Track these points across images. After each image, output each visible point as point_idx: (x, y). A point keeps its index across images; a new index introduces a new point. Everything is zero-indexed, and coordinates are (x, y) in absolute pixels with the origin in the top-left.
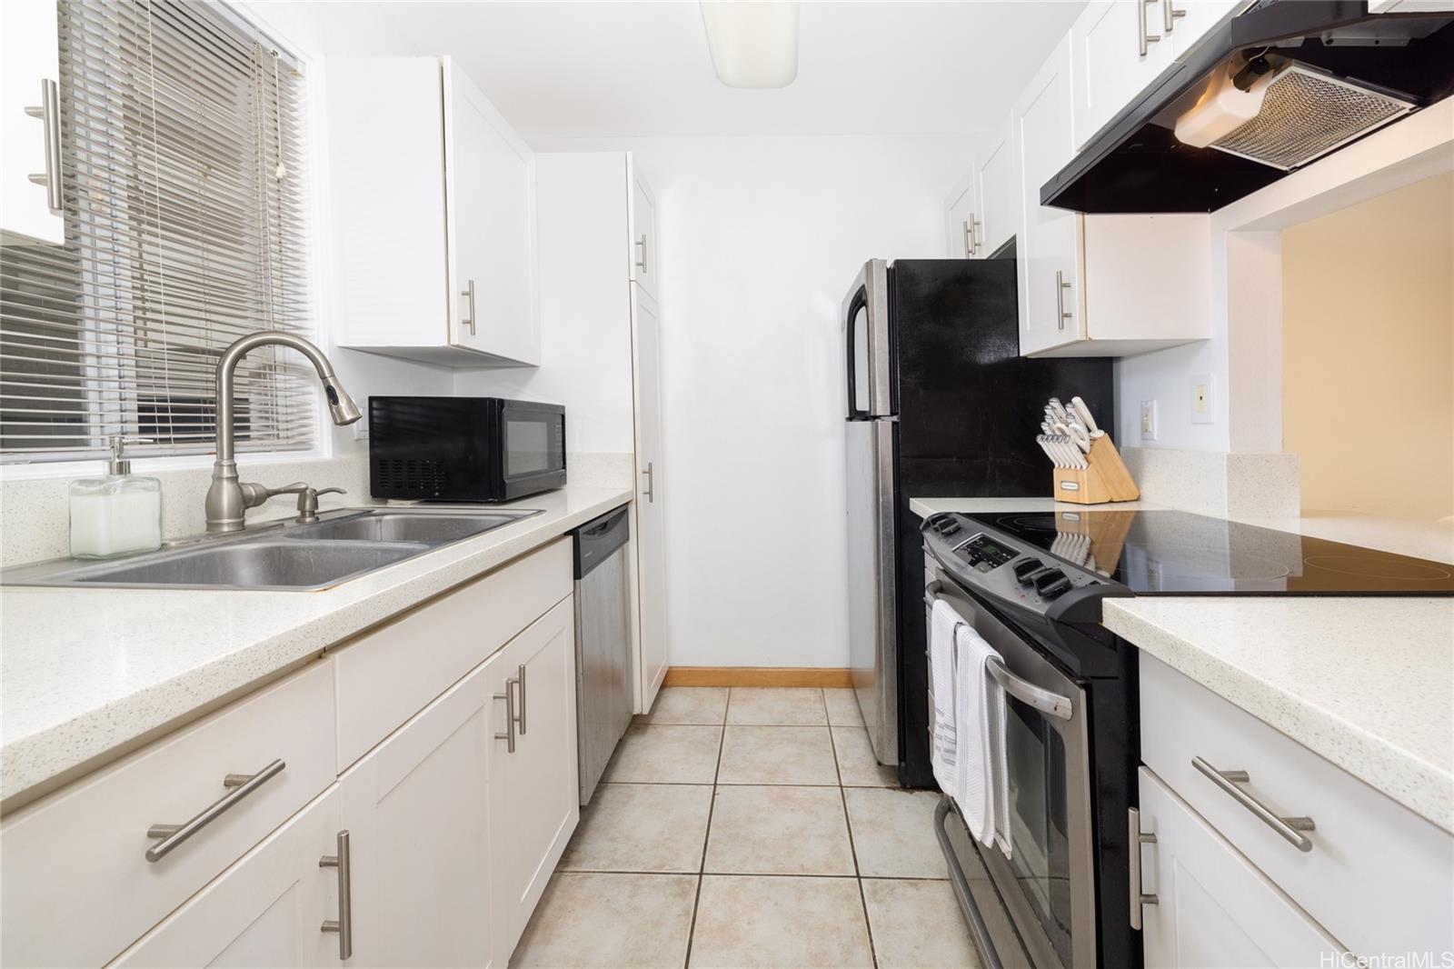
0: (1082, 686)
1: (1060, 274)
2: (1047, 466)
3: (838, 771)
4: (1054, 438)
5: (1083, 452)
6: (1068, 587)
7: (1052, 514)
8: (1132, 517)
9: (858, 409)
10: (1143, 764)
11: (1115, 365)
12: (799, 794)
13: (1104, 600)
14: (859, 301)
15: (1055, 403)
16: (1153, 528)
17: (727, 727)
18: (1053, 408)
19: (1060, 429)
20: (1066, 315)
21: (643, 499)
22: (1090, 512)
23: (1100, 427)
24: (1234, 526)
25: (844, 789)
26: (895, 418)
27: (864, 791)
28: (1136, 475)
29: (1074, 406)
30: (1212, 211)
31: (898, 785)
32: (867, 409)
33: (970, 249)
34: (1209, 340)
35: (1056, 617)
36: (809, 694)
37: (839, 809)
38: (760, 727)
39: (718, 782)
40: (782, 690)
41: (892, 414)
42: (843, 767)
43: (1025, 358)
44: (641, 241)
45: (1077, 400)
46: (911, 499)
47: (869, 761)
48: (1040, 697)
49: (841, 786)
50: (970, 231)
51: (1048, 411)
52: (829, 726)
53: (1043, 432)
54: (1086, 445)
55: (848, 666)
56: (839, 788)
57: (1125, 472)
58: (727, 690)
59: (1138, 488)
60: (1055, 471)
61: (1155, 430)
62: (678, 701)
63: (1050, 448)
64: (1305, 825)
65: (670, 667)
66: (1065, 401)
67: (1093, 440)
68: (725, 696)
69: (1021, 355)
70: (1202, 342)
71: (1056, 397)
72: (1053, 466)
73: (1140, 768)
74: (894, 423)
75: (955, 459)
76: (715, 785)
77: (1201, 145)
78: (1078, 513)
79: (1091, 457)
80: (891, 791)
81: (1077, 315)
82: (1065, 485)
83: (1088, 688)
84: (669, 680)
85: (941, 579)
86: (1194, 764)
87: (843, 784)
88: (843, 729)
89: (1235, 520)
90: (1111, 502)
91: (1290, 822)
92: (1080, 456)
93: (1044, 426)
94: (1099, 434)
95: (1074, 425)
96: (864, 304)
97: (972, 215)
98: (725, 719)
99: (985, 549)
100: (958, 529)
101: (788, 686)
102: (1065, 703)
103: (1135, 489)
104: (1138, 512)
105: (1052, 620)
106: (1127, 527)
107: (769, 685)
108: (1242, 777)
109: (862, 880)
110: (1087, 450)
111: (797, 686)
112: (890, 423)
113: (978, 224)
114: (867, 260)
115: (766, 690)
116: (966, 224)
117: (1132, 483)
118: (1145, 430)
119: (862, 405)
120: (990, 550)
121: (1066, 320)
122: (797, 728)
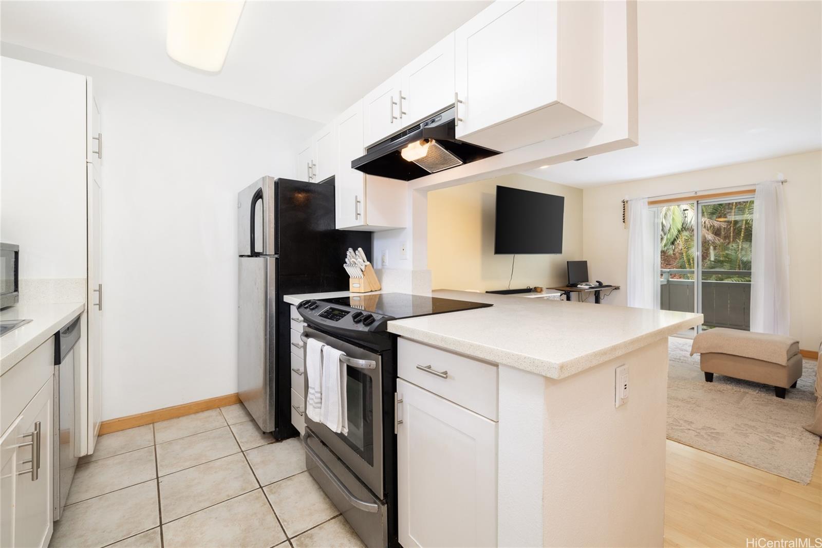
0: (380, 355)
1: (356, 197)
2: (347, 277)
3: (239, 445)
4: (351, 265)
5: (362, 271)
6: (374, 320)
7: (349, 297)
8: (378, 296)
9: (256, 251)
10: (398, 377)
11: (372, 235)
12: (218, 463)
13: (388, 322)
14: (259, 195)
15: (350, 250)
16: (386, 300)
17: (157, 446)
18: (350, 252)
19: (353, 261)
20: (358, 214)
21: (93, 309)
22: (364, 296)
23: (368, 261)
24: (413, 296)
25: (244, 452)
26: (276, 256)
27: (256, 450)
28: (380, 280)
29: (359, 252)
30: (408, 181)
31: (274, 441)
32: (262, 251)
33: (310, 176)
34: (405, 228)
35: (372, 330)
36: (213, 413)
37: (243, 462)
38: (182, 438)
39: (159, 476)
40: (193, 416)
41: (275, 254)
42: (242, 442)
43: (338, 230)
44: (97, 137)
45: (360, 249)
46: (285, 296)
47: (256, 435)
48: (361, 363)
49: (242, 451)
50: (311, 168)
51: (348, 253)
52: (229, 426)
53: (346, 263)
54: (363, 268)
55: (237, 392)
56: (242, 453)
57: (376, 279)
58: (151, 425)
59: (380, 285)
60: (350, 279)
61: (387, 263)
62: (112, 442)
63: (349, 269)
64: (446, 373)
65: (102, 422)
66: (355, 250)
67: (366, 266)
68: (150, 429)
69: (336, 228)
70: (404, 228)
71: (351, 247)
72: (350, 277)
73: (397, 379)
74: (276, 258)
75: (306, 276)
76: (158, 478)
77: (409, 160)
78: (360, 297)
79: (365, 273)
80: (271, 445)
81: (362, 215)
82: (354, 285)
83: (382, 355)
84: (104, 430)
85: (307, 330)
86: (417, 367)
87: (243, 450)
88: (237, 425)
89: (414, 294)
90: (371, 291)
91: (442, 373)
92: (361, 273)
93: (347, 260)
94: (368, 263)
95: (359, 260)
96: (261, 197)
97: (312, 161)
98: (155, 442)
99: (333, 313)
100: (317, 307)
101: (197, 412)
102: (374, 363)
103: (379, 285)
104: (381, 294)
105: (371, 332)
106: (377, 300)
107: (183, 415)
108: (429, 367)
109: (263, 488)
110: (363, 270)
111: (203, 411)
112: (274, 259)
113: (315, 165)
114: (264, 176)
115: (181, 418)
116: (308, 164)
117: (378, 283)
118: (383, 262)
119: (258, 249)
120: (336, 312)
121: (358, 216)
122: (208, 432)
